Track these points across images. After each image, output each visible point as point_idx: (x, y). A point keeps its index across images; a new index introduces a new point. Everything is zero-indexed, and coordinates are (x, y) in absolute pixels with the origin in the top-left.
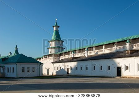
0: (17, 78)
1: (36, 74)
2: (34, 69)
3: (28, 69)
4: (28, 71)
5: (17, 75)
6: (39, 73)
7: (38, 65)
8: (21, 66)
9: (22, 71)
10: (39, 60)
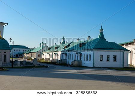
0: (94, 68)
1: (118, 64)
2: (115, 57)
3: (108, 57)
4: (108, 60)
5: (94, 63)
6: (122, 63)
7: (122, 53)
8: (98, 53)
9: (100, 60)
10: (124, 47)
